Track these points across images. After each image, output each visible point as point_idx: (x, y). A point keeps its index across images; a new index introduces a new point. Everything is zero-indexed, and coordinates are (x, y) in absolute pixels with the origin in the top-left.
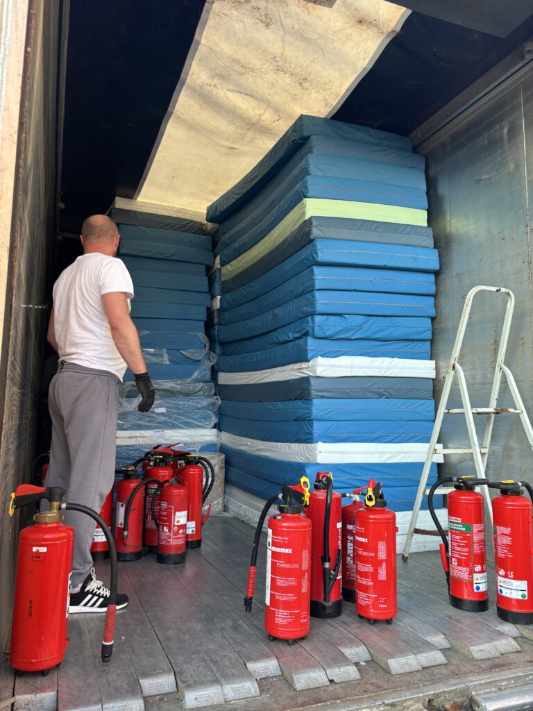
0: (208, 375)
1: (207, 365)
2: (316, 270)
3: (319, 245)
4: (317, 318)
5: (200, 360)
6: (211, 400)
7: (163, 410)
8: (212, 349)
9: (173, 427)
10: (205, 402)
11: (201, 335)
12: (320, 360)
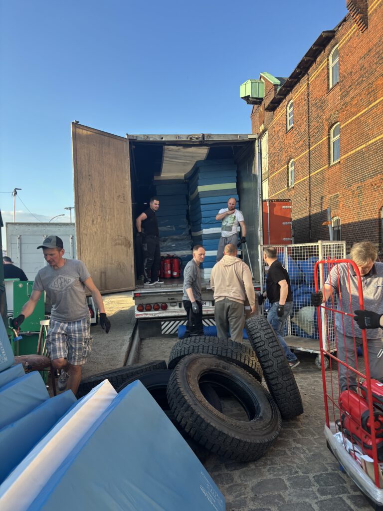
0: (188, 233)
1: (187, 230)
2: (201, 206)
3: (201, 199)
4: (203, 219)
5: (185, 229)
6: (190, 241)
7: (174, 245)
8: (189, 224)
9: (178, 250)
10: (187, 242)
11: (185, 220)
12: (204, 230)
